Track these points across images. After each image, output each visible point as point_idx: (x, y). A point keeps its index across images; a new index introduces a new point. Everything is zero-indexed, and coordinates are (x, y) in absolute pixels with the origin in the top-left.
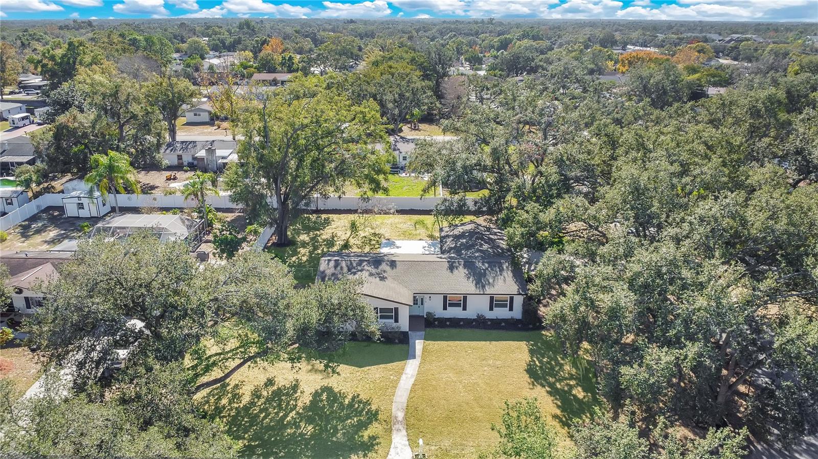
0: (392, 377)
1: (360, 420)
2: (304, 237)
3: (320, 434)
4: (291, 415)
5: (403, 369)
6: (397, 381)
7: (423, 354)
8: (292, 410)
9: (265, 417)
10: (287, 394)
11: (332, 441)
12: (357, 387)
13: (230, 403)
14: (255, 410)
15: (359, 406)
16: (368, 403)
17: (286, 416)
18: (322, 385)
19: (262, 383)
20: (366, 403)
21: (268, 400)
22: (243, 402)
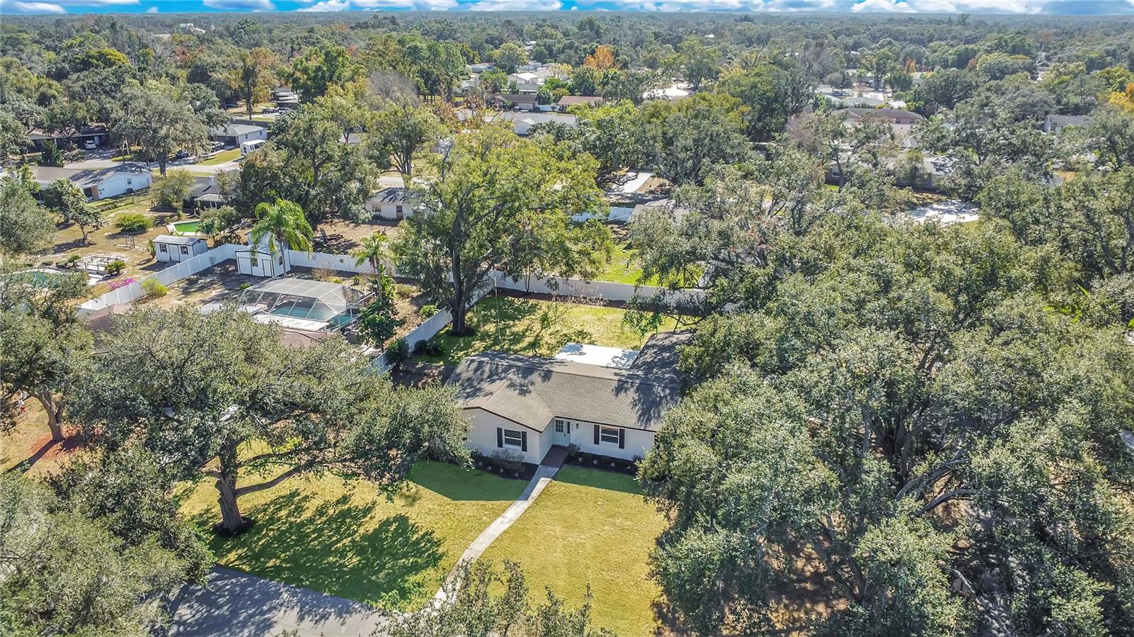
0: (485, 518)
1: (417, 562)
2: (491, 328)
3: (363, 568)
4: (345, 541)
5: (504, 511)
6: (488, 524)
7: (539, 496)
8: (349, 535)
9: (315, 539)
10: (355, 518)
11: (370, 580)
12: (436, 523)
13: (288, 516)
14: (310, 528)
15: (425, 545)
16: (438, 544)
17: (338, 541)
18: (399, 513)
19: (335, 499)
20: (436, 543)
21: (331, 520)
22: (302, 517)
